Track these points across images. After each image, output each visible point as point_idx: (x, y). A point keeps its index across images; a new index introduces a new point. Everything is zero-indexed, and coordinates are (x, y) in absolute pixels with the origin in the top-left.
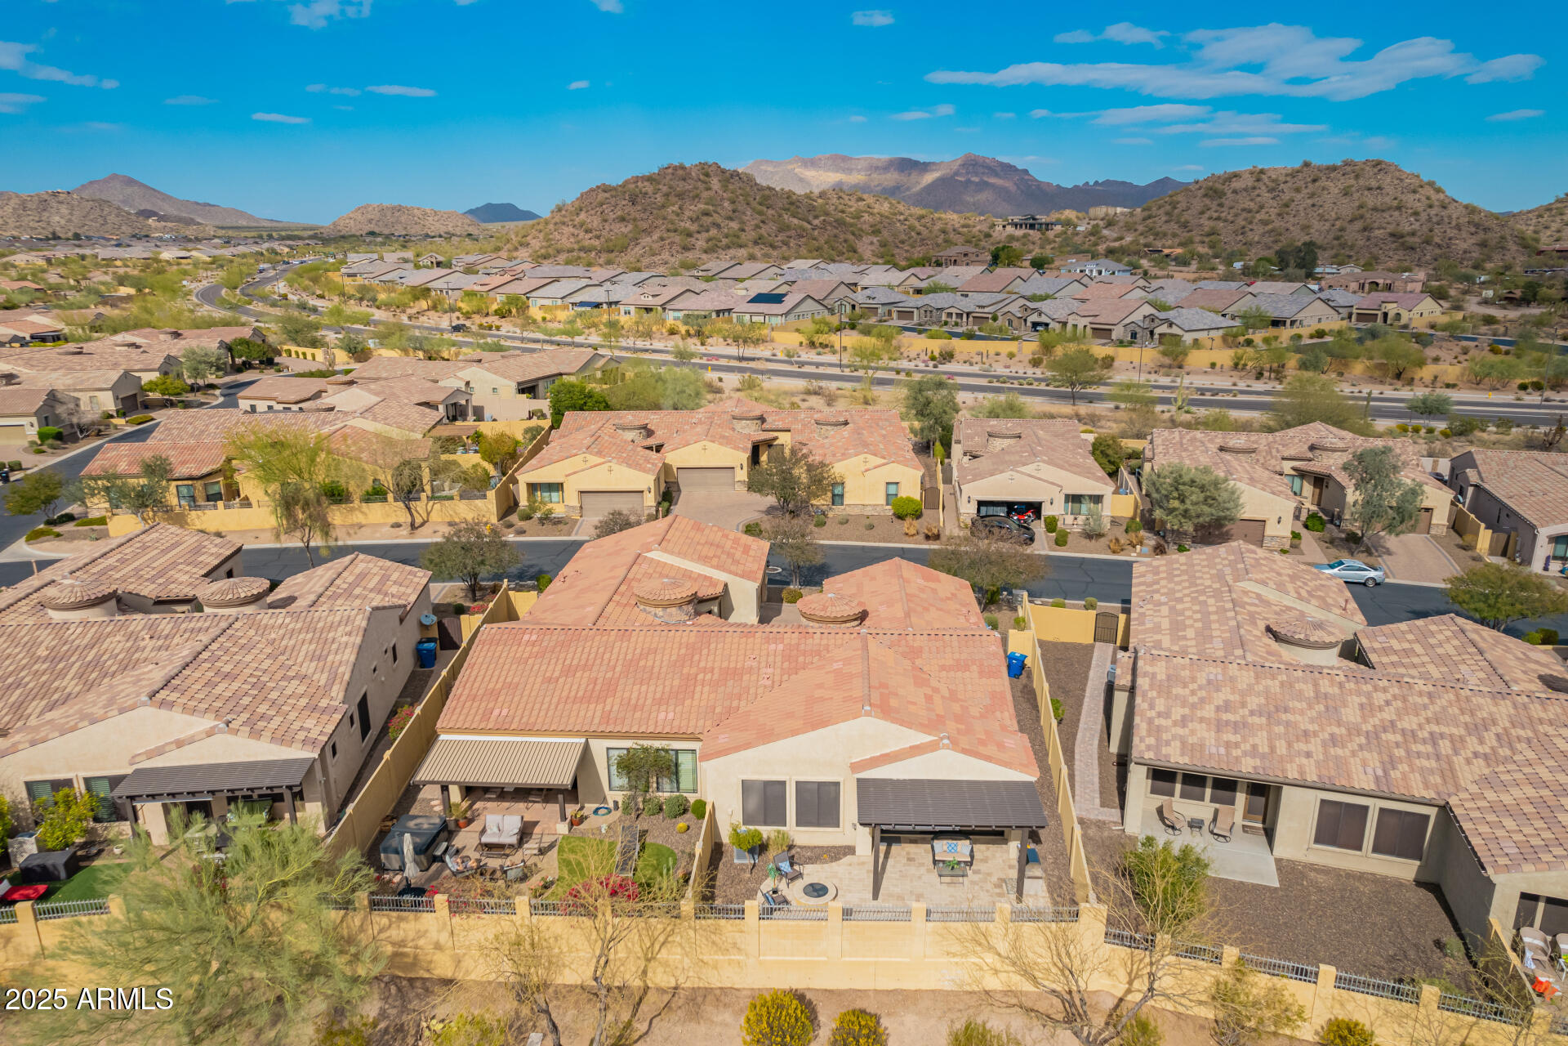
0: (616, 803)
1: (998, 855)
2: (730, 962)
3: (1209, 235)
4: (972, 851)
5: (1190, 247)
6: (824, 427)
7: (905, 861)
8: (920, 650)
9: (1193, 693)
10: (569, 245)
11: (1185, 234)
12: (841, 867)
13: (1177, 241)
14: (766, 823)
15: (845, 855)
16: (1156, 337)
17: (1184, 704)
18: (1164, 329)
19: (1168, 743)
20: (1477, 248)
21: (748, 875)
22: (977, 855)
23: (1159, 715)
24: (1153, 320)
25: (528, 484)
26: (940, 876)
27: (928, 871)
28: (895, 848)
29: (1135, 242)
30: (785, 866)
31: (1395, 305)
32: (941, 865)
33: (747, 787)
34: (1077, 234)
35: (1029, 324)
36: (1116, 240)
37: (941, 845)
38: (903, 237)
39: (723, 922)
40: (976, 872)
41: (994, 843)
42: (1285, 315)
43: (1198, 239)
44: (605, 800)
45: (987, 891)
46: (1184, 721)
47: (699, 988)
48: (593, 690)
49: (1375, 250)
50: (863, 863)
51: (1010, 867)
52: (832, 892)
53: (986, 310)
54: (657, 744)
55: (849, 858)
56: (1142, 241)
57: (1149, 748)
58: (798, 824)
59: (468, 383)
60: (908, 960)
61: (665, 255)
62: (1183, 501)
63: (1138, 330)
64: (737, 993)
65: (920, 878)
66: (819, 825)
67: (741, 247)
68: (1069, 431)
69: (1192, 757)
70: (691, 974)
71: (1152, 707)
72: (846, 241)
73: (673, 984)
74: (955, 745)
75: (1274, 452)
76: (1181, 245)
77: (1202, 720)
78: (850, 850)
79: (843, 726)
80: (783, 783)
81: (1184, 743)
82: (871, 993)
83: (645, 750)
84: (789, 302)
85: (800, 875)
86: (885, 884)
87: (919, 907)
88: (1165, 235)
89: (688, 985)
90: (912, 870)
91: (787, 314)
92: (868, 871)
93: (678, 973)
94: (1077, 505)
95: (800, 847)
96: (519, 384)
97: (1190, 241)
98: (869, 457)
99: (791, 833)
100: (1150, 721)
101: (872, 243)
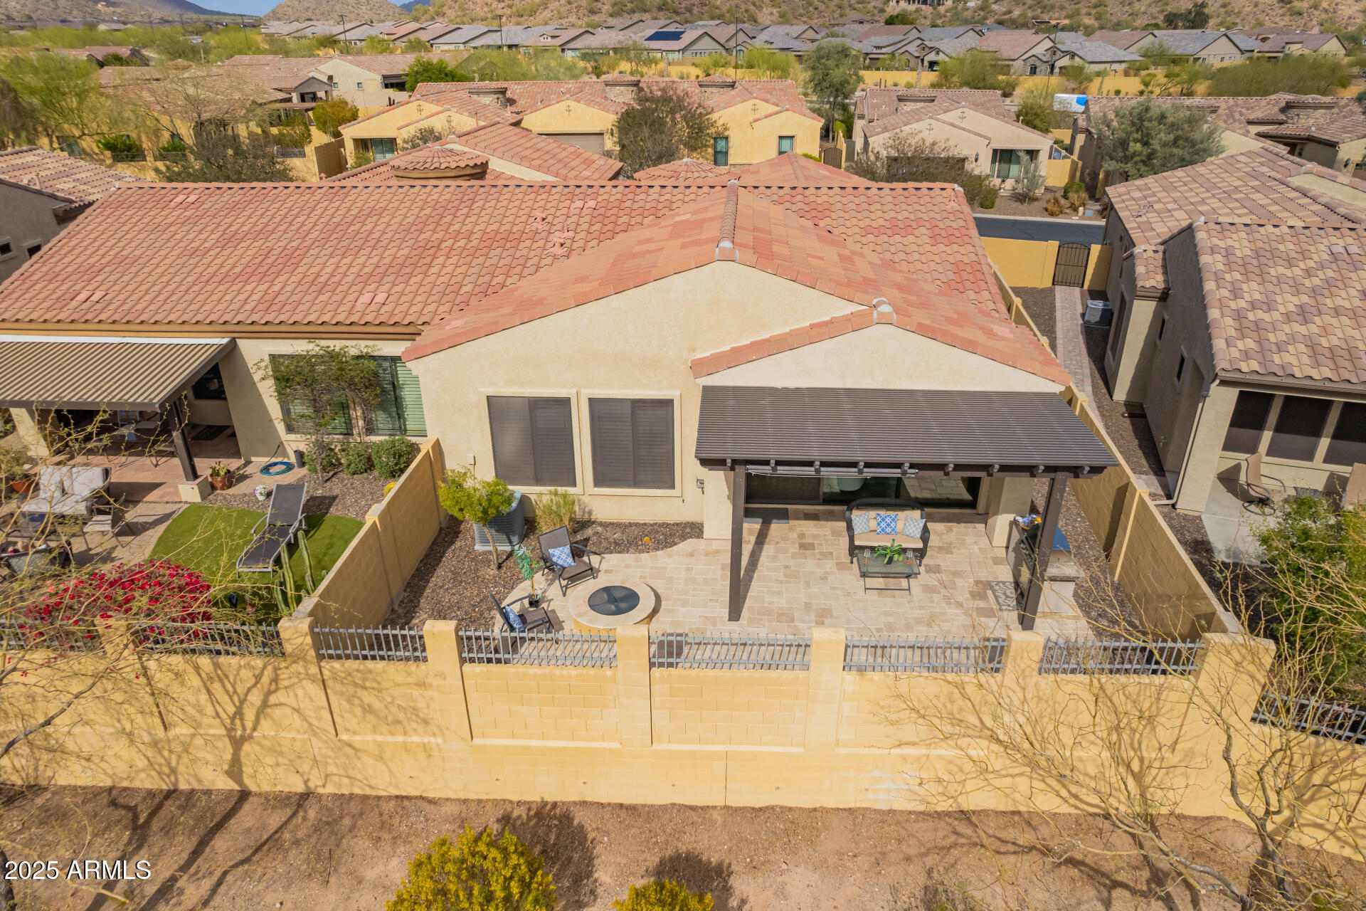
0: (300, 455)
1: (970, 540)
2: (406, 748)
3: (1095, 7)
4: (925, 531)
5: (1077, 18)
6: (709, 90)
7: (794, 549)
8: (828, 208)
9: (1309, 273)
10: (482, 14)
11: (1073, 6)
12: (671, 562)
13: (1064, 13)
14: (538, 481)
15: (684, 538)
16: (1057, 70)
17: (1297, 289)
18: (1065, 61)
19: (1280, 348)
20: (1360, 15)
21: (492, 571)
22: (934, 541)
23: (1253, 305)
24: (1054, 53)
25: (356, 141)
26: (864, 575)
27: (840, 566)
28: (776, 527)
29: (1023, 15)
30: (561, 555)
31: (1299, 46)
32: (867, 554)
33: (497, 409)
34: (968, 9)
35: (926, 64)
36: (1005, 14)
37: (866, 522)
38: (801, 11)
39: (379, 665)
40: (934, 570)
41: (958, 520)
42: (1187, 52)
43: (1084, 11)
44: (280, 448)
45: (960, 605)
46: (1303, 314)
47: (351, 796)
48: (260, 265)
49: (1261, 17)
50: (717, 552)
51: (997, 561)
52: (646, 603)
53: (884, 51)
54: (354, 347)
55: (690, 544)
56: (1030, 14)
57: (1246, 355)
58: (599, 482)
59: (330, 78)
60: (800, 750)
61: (573, 18)
62: (1146, 144)
63: (1038, 63)
64: (430, 809)
65: (823, 578)
66: (636, 484)
67: (645, 11)
68: (989, 101)
69: (1337, 368)
70: (332, 769)
71: (1236, 293)
72: (747, 11)
73: (300, 788)
74: (903, 319)
75: (1237, 115)
76: (1067, 17)
77: (1337, 312)
78: (694, 530)
79: (677, 283)
80: (564, 403)
81: (1313, 348)
82: (716, 816)
83: (332, 356)
84: (687, 38)
85: (591, 571)
86: (756, 590)
87: (827, 639)
88: (1053, 7)
89: (330, 789)
90: (810, 565)
91: (684, 50)
92: (723, 568)
93: (305, 767)
94: (1005, 166)
95: (601, 524)
96: (385, 77)
97: (1077, 13)
98: (760, 103)
99: (586, 499)
100: (1239, 316)
101: (772, 14)
